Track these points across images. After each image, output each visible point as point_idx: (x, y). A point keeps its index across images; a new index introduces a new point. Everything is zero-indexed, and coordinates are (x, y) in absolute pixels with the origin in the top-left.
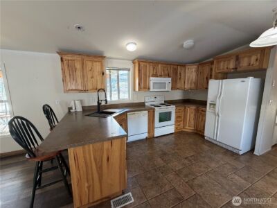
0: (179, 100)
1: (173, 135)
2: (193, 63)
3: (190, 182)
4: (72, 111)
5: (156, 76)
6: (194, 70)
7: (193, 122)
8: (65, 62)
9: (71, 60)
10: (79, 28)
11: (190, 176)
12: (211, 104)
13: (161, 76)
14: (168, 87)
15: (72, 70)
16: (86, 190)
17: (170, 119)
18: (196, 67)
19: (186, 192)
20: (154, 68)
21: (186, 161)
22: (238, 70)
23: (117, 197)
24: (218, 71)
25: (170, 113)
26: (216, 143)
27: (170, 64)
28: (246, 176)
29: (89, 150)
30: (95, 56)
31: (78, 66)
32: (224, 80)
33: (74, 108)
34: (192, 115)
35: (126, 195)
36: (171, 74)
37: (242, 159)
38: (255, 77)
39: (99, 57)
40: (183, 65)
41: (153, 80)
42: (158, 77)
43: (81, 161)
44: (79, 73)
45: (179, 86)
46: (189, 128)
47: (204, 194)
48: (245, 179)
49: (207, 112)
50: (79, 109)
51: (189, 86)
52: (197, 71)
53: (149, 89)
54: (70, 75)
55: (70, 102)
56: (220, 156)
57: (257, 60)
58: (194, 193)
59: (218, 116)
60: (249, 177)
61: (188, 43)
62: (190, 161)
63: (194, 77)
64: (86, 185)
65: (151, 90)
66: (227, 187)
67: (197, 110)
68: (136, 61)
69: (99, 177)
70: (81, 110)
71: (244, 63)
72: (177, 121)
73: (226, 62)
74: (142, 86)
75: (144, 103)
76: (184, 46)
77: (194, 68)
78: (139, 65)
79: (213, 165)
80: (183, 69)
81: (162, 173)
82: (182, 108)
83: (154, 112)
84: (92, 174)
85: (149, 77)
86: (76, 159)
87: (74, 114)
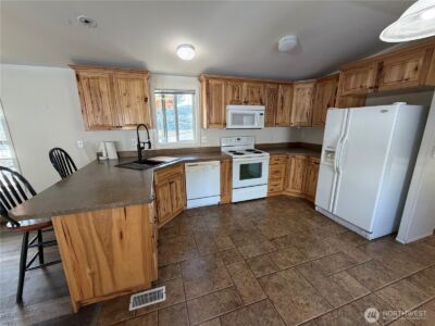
0: (282, 144)
1: (265, 202)
2: (306, 78)
3: (265, 280)
4: (101, 158)
5: (238, 102)
6: (307, 91)
7: (299, 181)
8: (84, 82)
9: (93, 78)
10: (87, 22)
11: (267, 270)
12: (328, 152)
13: (246, 103)
14: (259, 122)
15: (96, 94)
16: (89, 277)
17: (259, 176)
18: (311, 86)
19: (251, 294)
20: (234, 90)
21: (271, 245)
22: (380, 89)
23: (143, 291)
24: (345, 93)
25: (260, 164)
26: (332, 217)
27: (265, 83)
28: (366, 278)
29: (87, 221)
30: (132, 71)
31: (104, 87)
32: (352, 110)
33: (104, 154)
34: (299, 170)
35: (157, 289)
36: (266, 100)
37: (370, 247)
38: (408, 103)
39: (139, 71)
40: (289, 83)
41: (232, 109)
42: (241, 104)
43: (76, 236)
44: (106, 99)
45: (279, 119)
46: (293, 191)
47: (280, 300)
48: (362, 282)
49: (321, 166)
50: (113, 156)
51: (298, 120)
52: (314, 93)
53: (225, 124)
54: (92, 103)
55: (99, 146)
56: (333, 240)
57: (416, 69)
58: (264, 297)
59: (339, 173)
60: (369, 279)
61: (286, 41)
62: (276, 244)
63: (307, 104)
64: (88, 271)
65: (229, 126)
66: (325, 293)
67: (307, 162)
68: (202, 77)
69: (108, 261)
70: (116, 157)
71: (392, 77)
72: (271, 179)
73: (360, 76)
74: (213, 119)
75: (219, 148)
76: (280, 47)
77: (308, 87)
78: (208, 84)
79: (313, 254)
80: (289, 89)
81: (224, 260)
82: (282, 157)
83: (231, 162)
84: (96, 255)
85: (226, 104)
86: (67, 234)
87: (106, 163)
